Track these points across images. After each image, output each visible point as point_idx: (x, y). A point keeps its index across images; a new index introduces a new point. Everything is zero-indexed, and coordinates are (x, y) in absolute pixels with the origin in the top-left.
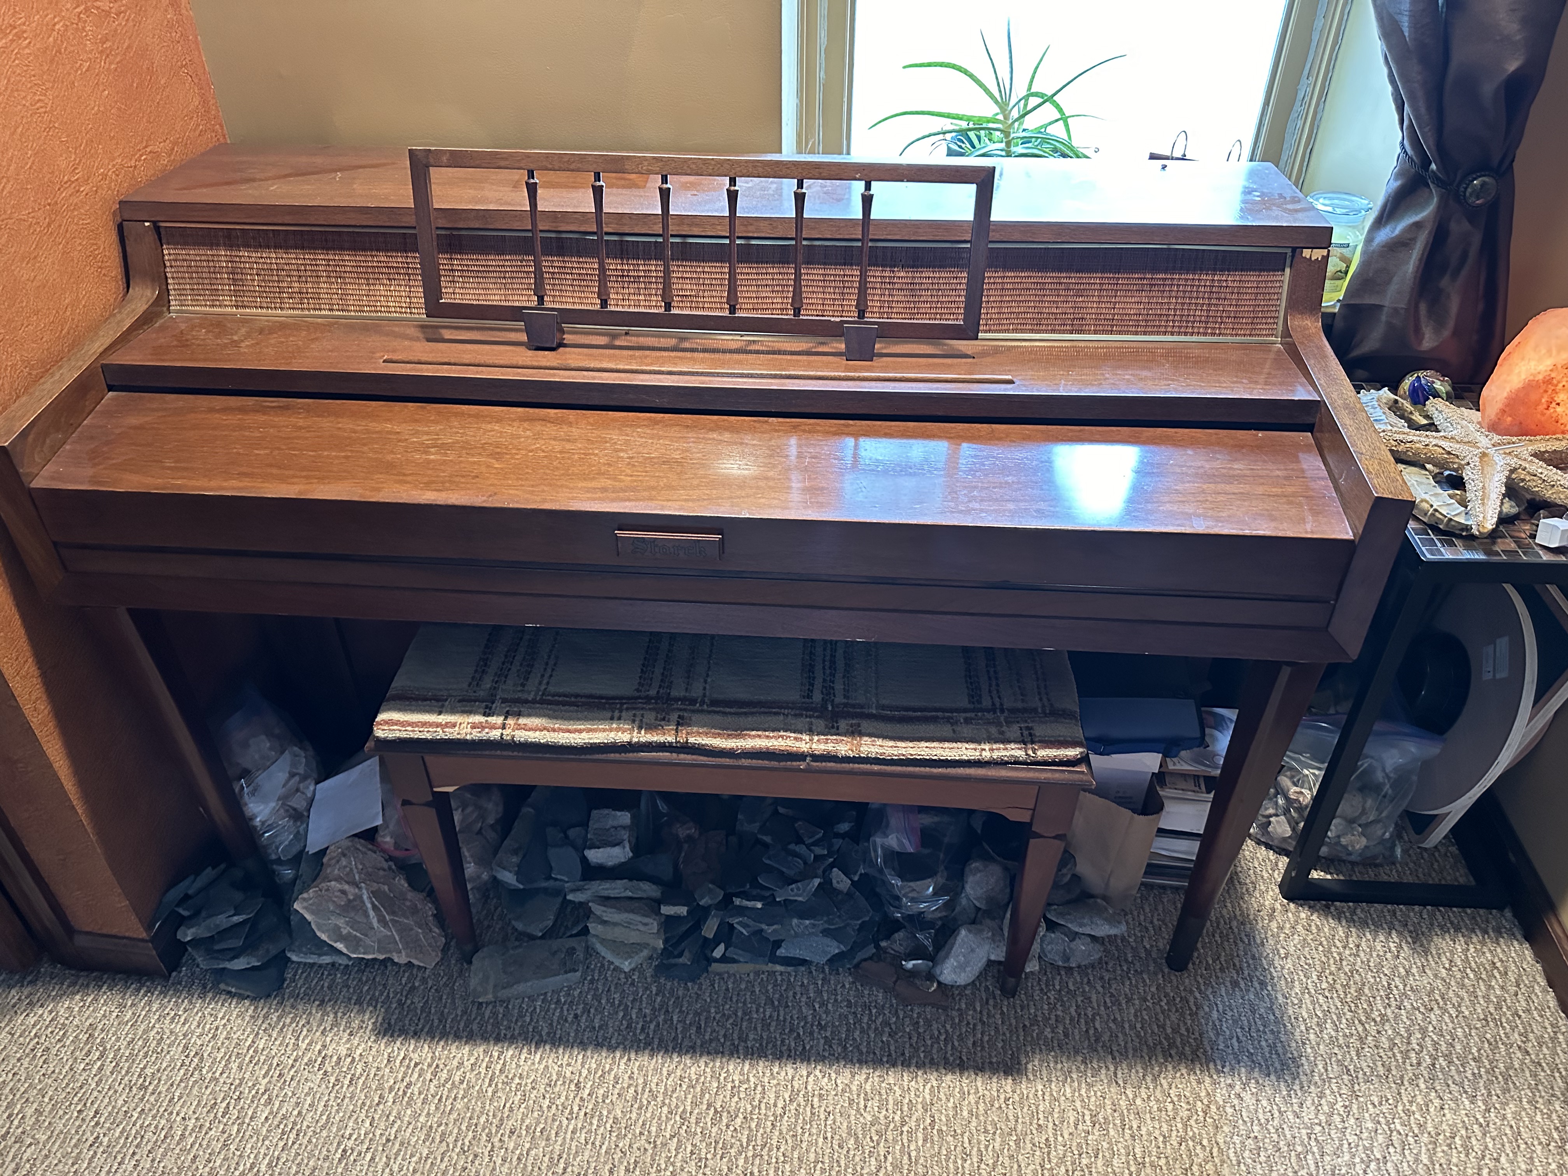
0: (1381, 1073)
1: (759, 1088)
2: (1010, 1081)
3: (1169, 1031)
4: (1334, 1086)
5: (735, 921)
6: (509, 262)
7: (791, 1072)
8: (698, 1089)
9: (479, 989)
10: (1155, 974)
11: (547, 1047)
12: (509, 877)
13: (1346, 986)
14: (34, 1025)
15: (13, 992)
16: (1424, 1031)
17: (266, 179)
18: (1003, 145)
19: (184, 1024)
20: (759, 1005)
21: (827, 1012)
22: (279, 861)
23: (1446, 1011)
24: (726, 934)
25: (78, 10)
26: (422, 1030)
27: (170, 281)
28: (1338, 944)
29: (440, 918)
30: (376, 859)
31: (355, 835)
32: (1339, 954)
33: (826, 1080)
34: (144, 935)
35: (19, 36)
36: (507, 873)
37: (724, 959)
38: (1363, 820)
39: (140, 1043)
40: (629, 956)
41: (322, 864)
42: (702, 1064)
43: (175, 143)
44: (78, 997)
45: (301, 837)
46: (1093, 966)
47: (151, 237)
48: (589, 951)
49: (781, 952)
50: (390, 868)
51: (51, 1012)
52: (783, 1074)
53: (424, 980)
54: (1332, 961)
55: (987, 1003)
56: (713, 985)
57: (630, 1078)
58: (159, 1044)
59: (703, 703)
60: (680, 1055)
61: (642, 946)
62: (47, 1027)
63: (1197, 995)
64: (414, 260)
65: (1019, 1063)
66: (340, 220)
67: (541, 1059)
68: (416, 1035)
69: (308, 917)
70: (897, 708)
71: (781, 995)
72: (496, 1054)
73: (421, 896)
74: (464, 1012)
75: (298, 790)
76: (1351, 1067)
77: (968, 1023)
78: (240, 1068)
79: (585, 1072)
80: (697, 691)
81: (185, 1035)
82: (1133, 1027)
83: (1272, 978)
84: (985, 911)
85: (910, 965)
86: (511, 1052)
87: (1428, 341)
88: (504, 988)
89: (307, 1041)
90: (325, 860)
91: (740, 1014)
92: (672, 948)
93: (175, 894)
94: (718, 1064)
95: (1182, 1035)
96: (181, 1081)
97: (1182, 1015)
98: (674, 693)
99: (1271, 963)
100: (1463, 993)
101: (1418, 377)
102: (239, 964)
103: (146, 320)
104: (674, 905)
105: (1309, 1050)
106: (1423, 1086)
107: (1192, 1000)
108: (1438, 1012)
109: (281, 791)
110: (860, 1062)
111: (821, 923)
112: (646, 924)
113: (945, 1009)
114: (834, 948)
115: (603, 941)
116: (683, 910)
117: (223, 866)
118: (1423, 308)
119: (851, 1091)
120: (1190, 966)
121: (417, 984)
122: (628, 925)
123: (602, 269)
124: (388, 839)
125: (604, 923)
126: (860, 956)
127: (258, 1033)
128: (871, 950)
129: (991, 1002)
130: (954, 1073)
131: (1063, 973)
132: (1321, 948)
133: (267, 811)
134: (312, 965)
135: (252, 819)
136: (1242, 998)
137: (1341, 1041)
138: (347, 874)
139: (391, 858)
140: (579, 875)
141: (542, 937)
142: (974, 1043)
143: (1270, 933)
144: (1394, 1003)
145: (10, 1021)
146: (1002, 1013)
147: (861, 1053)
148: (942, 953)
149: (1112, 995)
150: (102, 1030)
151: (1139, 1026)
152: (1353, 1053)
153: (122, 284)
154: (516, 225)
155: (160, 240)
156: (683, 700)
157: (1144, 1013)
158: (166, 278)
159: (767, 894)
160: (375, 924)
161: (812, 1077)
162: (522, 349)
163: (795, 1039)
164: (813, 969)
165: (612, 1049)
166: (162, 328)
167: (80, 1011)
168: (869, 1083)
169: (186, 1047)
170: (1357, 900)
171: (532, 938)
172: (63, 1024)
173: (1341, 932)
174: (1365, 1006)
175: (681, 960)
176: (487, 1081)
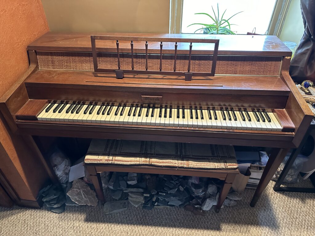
0: (297, 230)
1: (165, 234)
2: (218, 232)
3: (251, 221)
4: (287, 233)
5: (159, 198)
6: (112, 59)
7: (172, 230)
8: (153, 234)
9: (106, 211)
10: (248, 208)
11: (121, 224)
12: (111, 187)
13: (288, 211)
14: (13, 219)
15: (8, 212)
16: (305, 221)
17: (59, 41)
18: (216, 31)
19: (44, 219)
20: (165, 215)
21: (179, 217)
22: (63, 183)
23: (310, 216)
24: (157, 200)
25: (18, 5)
26: (94, 220)
27: (39, 63)
28: (286, 201)
29: (97, 196)
30: (84, 183)
31: (79, 178)
32: (287, 203)
33: (179, 231)
34: (35, 200)
35: (5, 11)
36: (111, 186)
37: (157, 205)
38: (291, 174)
39: (35, 223)
40: (137, 204)
41: (72, 185)
42: (153, 228)
43: (39, 32)
44: (22, 213)
45: (68, 178)
46: (235, 206)
47: (34, 54)
48: (129, 203)
49: (169, 204)
50: (86, 185)
51: (16, 216)
52: (170, 230)
53: (94, 209)
54: (285, 205)
55: (213, 214)
56: (155, 210)
57: (138, 231)
58: (39, 223)
59: (154, 155)
60: (148, 226)
61: (139, 202)
62: (16, 220)
63: (257, 213)
64: (91, 59)
65: (220, 228)
66: (75, 50)
67: (119, 227)
68: (93, 221)
69: (70, 196)
70: (196, 156)
71: (169, 213)
72: (110, 226)
73: (93, 191)
74: (103, 216)
75: (67, 169)
76: (290, 229)
77: (209, 219)
78: (56, 229)
79: (129, 230)
80: (153, 152)
81: (44, 221)
82: (244, 220)
83: (273, 209)
84: (212, 195)
85: (196, 206)
86: (113, 225)
87: (309, 74)
88: (111, 211)
89: (70, 223)
90: (73, 184)
91: (161, 217)
92: (146, 203)
93: (42, 191)
94: (157, 228)
95: (254, 221)
96: (44, 232)
97: (254, 217)
98: (148, 152)
99: (272, 205)
100: (313, 212)
101: (306, 82)
102: (55, 206)
103: (34, 72)
104: (147, 194)
105: (281, 225)
106: (305, 233)
107: (256, 214)
108: (308, 216)
109: (63, 169)
110: (186, 228)
111: (178, 198)
112: (140, 198)
113: (204, 216)
114: (180, 203)
115: (131, 201)
116: (148, 195)
117: (51, 185)
118: (308, 67)
119: (185, 234)
120: (255, 206)
121: (93, 210)
122: (137, 198)
123: (132, 61)
124: (86, 179)
125: (131, 197)
126: (185, 205)
127: (60, 221)
128: (188, 203)
129: (214, 214)
130: (206, 230)
131: (228, 207)
132: (282, 202)
133: (60, 174)
134: (70, 206)
135: (57, 175)
136: (267, 213)
137: (288, 223)
138: (78, 187)
139: (87, 183)
140: (126, 187)
141: (119, 200)
142: (210, 223)
143: (272, 199)
144: (298, 214)
145: (8, 218)
146: (216, 217)
147: (187, 226)
148: (203, 204)
149: (239, 213)
150: (27, 220)
151: (245, 219)
152: (290, 226)
153: (28, 64)
154: (113, 51)
155: (36, 54)
156: (150, 154)
157: (246, 216)
158: (38, 62)
159: (166, 192)
160: (84, 198)
161: (176, 231)
162: (115, 78)
163: (173, 222)
164: (176, 207)
165: (134, 225)
166: (37, 74)
167: (22, 216)
168: (189, 232)
169: (45, 224)
170: (290, 191)
171: (116, 200)
172: (19, 219)
173: (287, 198)
174: (292, 215)
175: (148, 206)
176: (108, 232)
